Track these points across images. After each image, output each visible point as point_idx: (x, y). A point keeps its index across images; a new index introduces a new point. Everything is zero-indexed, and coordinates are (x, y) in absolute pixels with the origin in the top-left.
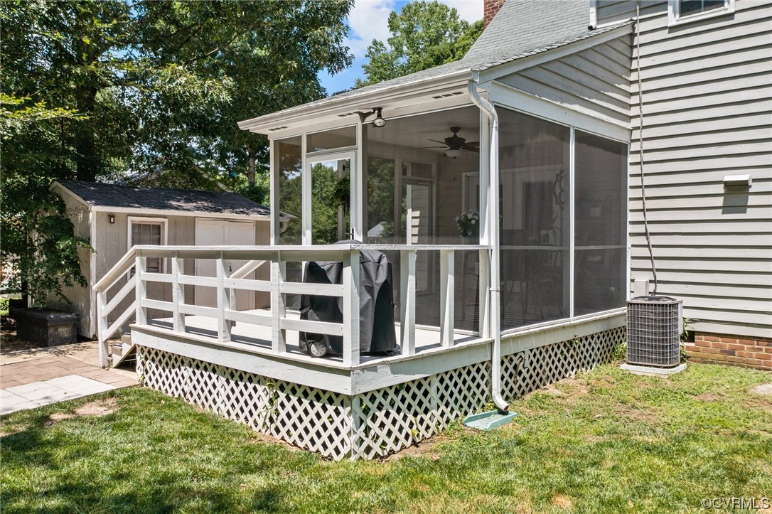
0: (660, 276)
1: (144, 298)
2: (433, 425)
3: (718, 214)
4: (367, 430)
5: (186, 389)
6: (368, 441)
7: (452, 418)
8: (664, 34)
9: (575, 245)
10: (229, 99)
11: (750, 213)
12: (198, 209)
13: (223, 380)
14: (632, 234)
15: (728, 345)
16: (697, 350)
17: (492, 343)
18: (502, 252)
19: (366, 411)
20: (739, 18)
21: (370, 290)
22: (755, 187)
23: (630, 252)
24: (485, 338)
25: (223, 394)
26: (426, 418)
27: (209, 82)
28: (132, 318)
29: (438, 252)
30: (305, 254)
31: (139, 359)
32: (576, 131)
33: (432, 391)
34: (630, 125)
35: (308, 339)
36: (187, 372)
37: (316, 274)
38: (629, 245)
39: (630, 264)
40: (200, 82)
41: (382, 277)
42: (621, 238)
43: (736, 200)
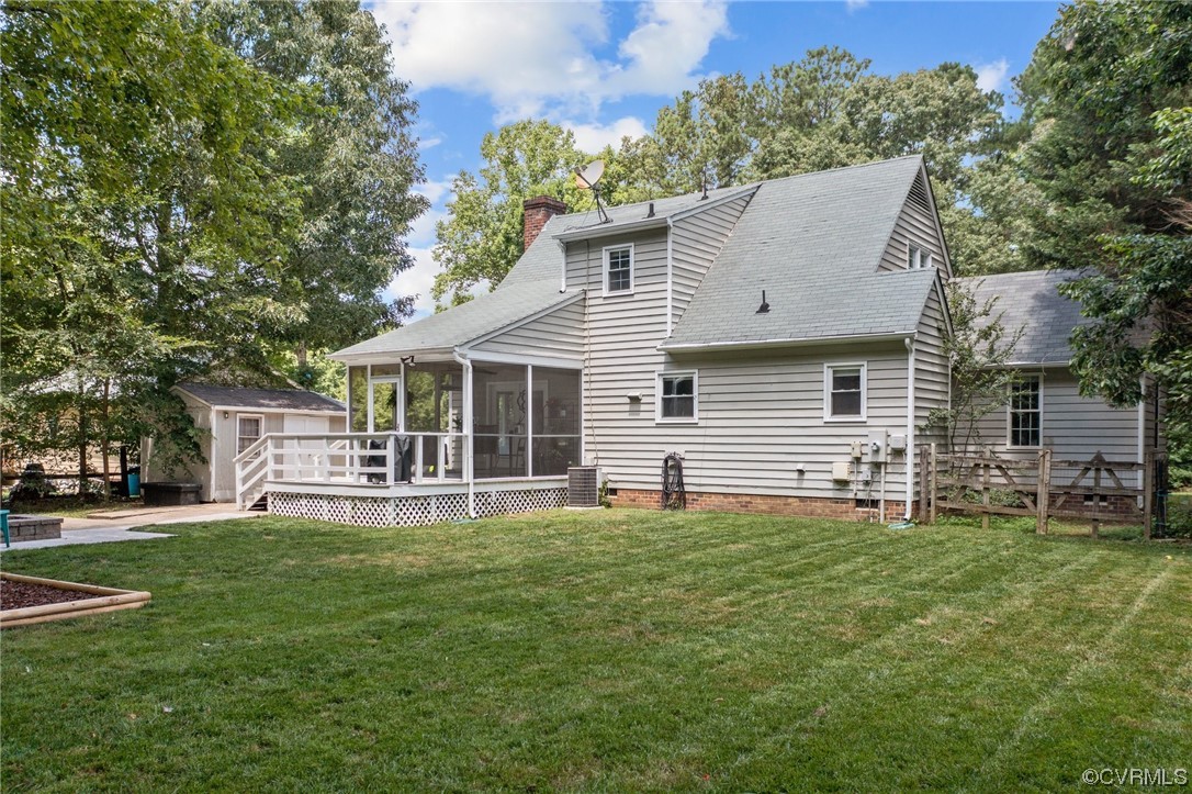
0: (601, 454)
1: (273, 464)
2: (432, 520)
3: (626, 416)
4: (398, 514)
5: (303, 512)
6: (398, 519)
7: (444, 519)
8: (601, 301)
9: (533, 433)
10: (306, 320)
11: (642, 415)
12: (280, 406)
13: (326, 502)
14: (586, 428)
15: (632, 496)
16: (618, 500)
17: (468, 484)
18: (475, 438)
19: (397, 506)
20: (636, 297)
21: (400, 453)
22: (644, 400)
23: (584, 439)
24: (465, 481)
25: (326, 510)
26: (429, 516)
27: (291, 308)
28: (265, 475)
29: (436, 437)
30: (370, 437)
31: (270, 500)
32: (533, 367)
33: (432, 503)
34: (583, 358)
35: (371, 476)
36: (304, 502)
37: (374, 446)
38: (583, 435)
39: (584, 446)
40: (283, 308)
41: (406, 448)
42: (577, 429)
43: (635, 408)
